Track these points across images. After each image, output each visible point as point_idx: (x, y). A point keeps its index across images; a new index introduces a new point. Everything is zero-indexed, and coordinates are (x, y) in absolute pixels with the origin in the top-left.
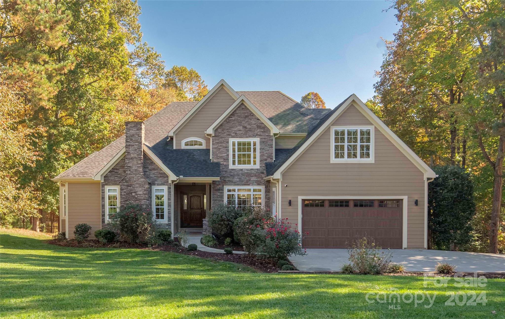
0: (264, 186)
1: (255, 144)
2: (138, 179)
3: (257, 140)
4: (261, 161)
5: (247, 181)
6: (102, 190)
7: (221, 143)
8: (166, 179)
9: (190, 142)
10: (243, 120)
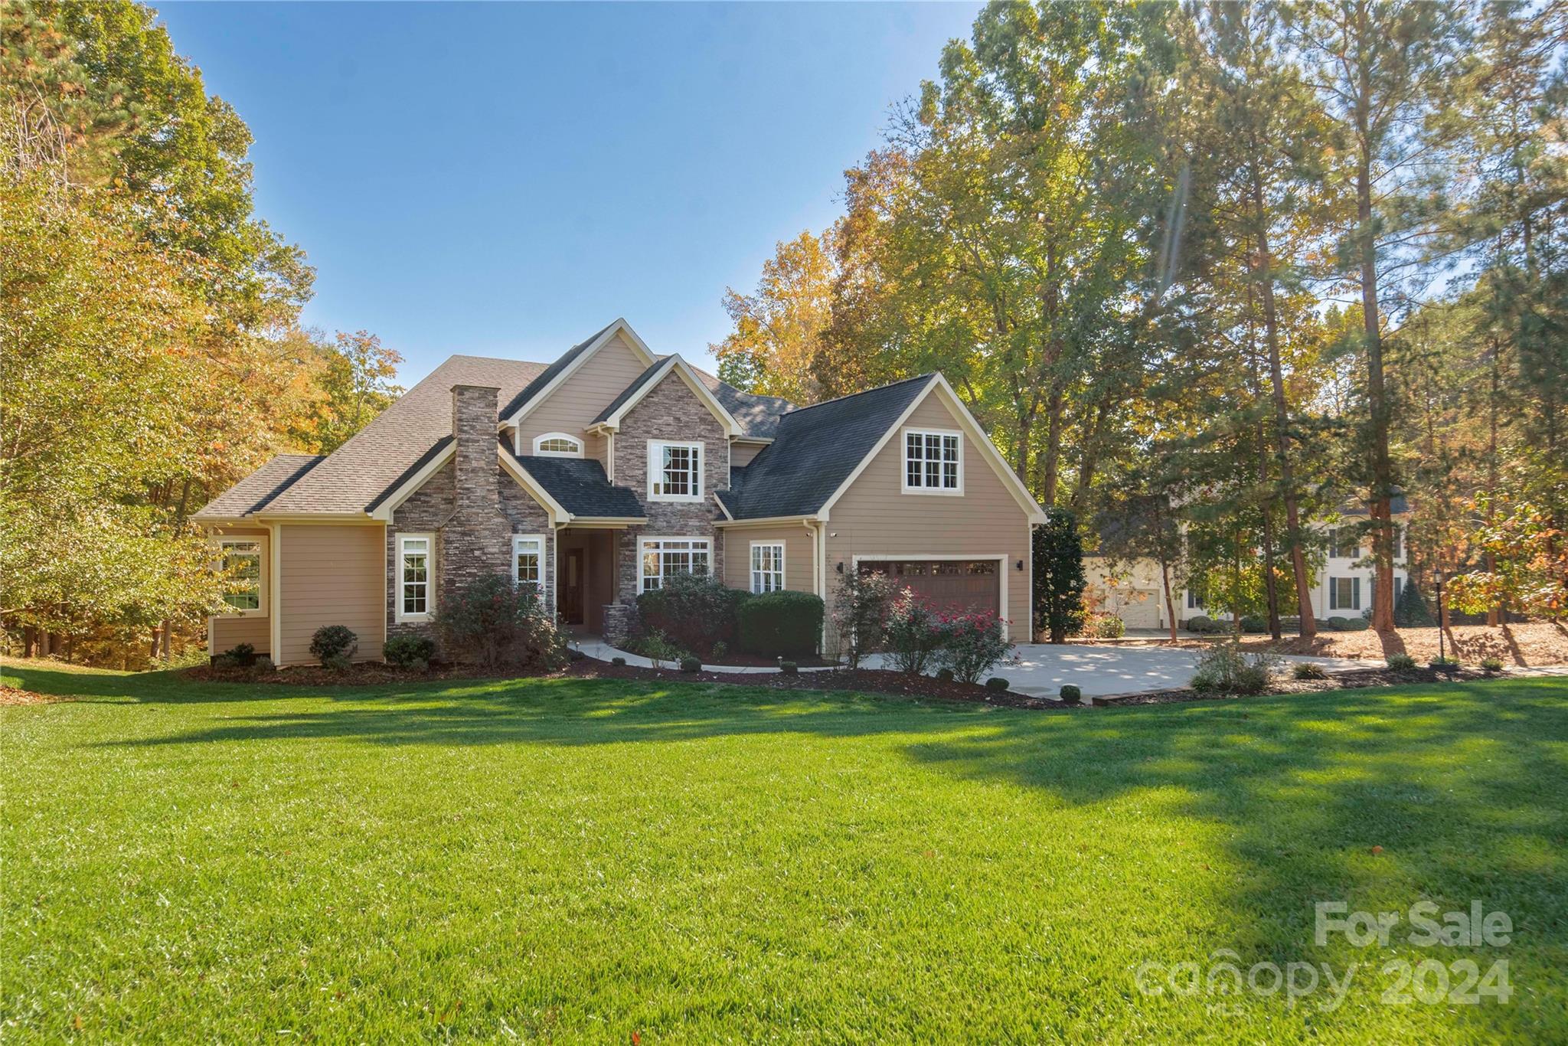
0: (713, 538)
1: (695, 454)
2: (489, 519)
3: (700, 446)
4: (707, 488)
5: (682, 528)
6: (389, 543)
7: (632, 447)
8: (541, 519)
9: (553, 441)
10: (675, 405)
